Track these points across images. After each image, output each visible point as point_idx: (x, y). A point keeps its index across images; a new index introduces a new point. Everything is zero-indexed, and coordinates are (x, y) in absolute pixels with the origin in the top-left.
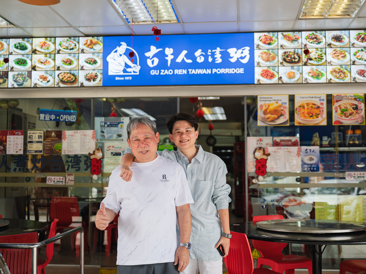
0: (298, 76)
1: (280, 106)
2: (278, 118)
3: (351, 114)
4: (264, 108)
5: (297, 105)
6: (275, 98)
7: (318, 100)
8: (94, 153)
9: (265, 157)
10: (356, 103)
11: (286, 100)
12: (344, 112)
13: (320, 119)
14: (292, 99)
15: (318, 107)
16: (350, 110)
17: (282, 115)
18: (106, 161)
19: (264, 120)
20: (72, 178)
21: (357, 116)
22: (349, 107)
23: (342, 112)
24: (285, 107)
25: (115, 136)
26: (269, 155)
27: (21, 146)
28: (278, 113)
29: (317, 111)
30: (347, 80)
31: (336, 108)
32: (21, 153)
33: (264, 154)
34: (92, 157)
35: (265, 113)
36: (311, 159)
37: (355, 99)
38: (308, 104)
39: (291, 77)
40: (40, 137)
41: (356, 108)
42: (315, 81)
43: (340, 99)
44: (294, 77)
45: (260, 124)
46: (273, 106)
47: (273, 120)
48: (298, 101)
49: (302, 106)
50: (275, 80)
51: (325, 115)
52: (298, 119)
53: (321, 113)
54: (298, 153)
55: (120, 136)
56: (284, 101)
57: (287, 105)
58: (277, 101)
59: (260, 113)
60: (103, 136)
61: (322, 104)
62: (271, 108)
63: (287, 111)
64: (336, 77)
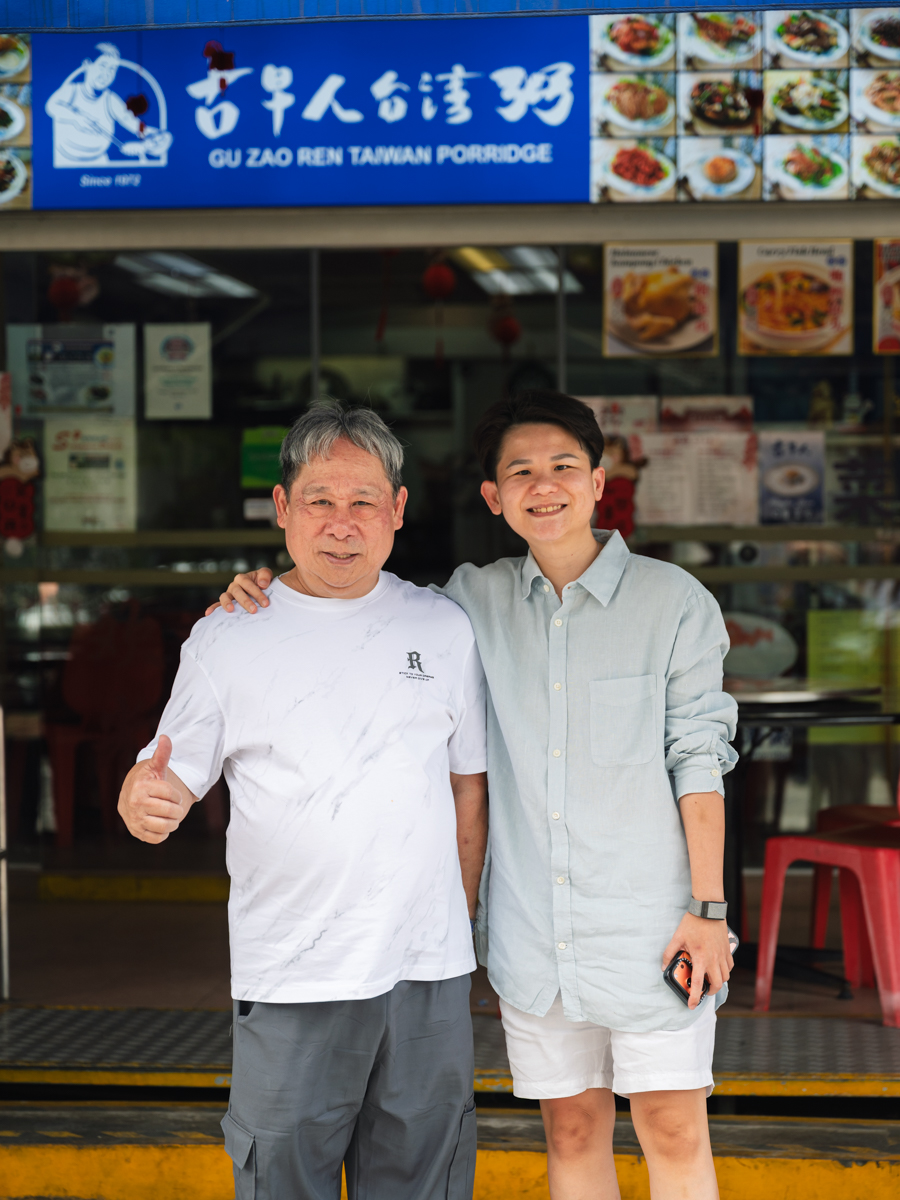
0: (746, 174)
1: (686, 284)
2: (679, 327)
4: (627, 293)
5: (746, 278)
6: (669, 252)
7: (820, 261)
8: (7, 460)
9: (628, 472)
11: (708, 259)
13: (828, 330)
14: (728, 255)
15: (824, 289)
17: (692, 317)
18: (51, 488)
19: (626, 336)
24: (703, 289)
25: (82, 396)
26: (642, 463)
28: (677, 308)
29: (816, 303)
31: (887, 291)
33: (626, 460)
34: (2, 473)
35: (631, 308)
36: (794, 479)
38: (786, 277)
39: (720, 176)
42: (805, 192)
44: (731, 177)
45: (611, 348)
46: (662, 282)
47: (662, 336)
48: (751, 266)
49: (765, 285)
50: (663, 189)
51: (846, 318)
52: (750, 332)
53: (833, 308)
54: (750, 456)
55: (100, 393)
56: (699, 265)
57: (712, 281)
58: (673, 265)
59: (612, 311)
60: (39, 395)
61: (837, 276)
62: (654, 289)
63: (710, 303)
64: (883, 177)
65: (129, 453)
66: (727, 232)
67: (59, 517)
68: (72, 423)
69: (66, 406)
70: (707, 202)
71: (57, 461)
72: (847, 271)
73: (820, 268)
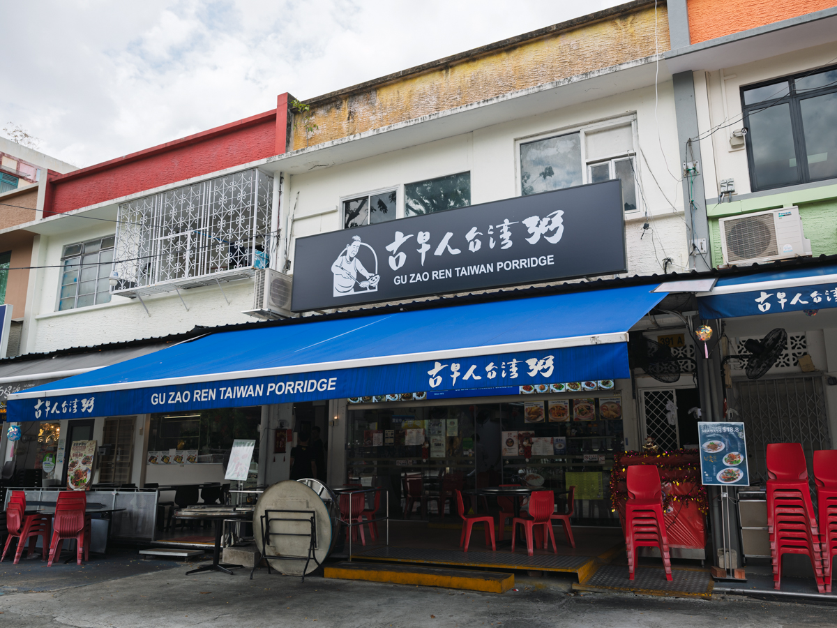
0: (547, 388)
1: (539, 409)
2: (538, 417)
3: (586, 413)
4: (528, 411)
5: (550, 408)
6: (535, 403)
7: (563, 403)
8: (424, 444)
9: (530, 445)
10: (589, 405)
11: (542, 404)
12: (581, 412)
13: (565, 417)
14: (546, 403)
15: (564, 409)
16: (585, 410)
17: (540, 415)
18: (432, 449)
19: (529, 419)
20: (411, 461)
21: (590, 414)
22: (584, 408)
23: (580, 411)
24: (542, 410)
25: (437, 432)
26: (533, 443)
27: (381, 440)
28: (538, 413)
29: (563, 412)
30: (579, 389)
31: (576, 409)
32: (382, 445)
33: (529, 443)
34: (423, 447)
35: (529, 414)
36: (560, 446)
37: (588, 402)
38: (557, 407)
39: (542, 389)
40: (392, 434)
41: (589, 408)
42: (558, 391)
43: (578, 402)
44: (544, 389)
45: (526, 421)
46: (534, 408)
47: (535, 419)
48: (551, 405)
49: (553, 409)
50: (532, 391)
51: (568, 414)
52: (551, 417)
53: (566, 412)
54: (552, 442)
55: (440, 432)
56: (541, 405)
57: (543, 408)
58: (536, 405)
59: (526, 414)
60: (430, 432)
61: (566, 406)
62: (533, 410)
63: (543, 412)
64: (571, 387)
65: (444, 443)
66: (546, 399)
67: (434, 455)
68: (435, 437)
69: (434, 434)
70: (540, 394)
71: (432, 444)
72: (568, 405)
73: (563, 404)
